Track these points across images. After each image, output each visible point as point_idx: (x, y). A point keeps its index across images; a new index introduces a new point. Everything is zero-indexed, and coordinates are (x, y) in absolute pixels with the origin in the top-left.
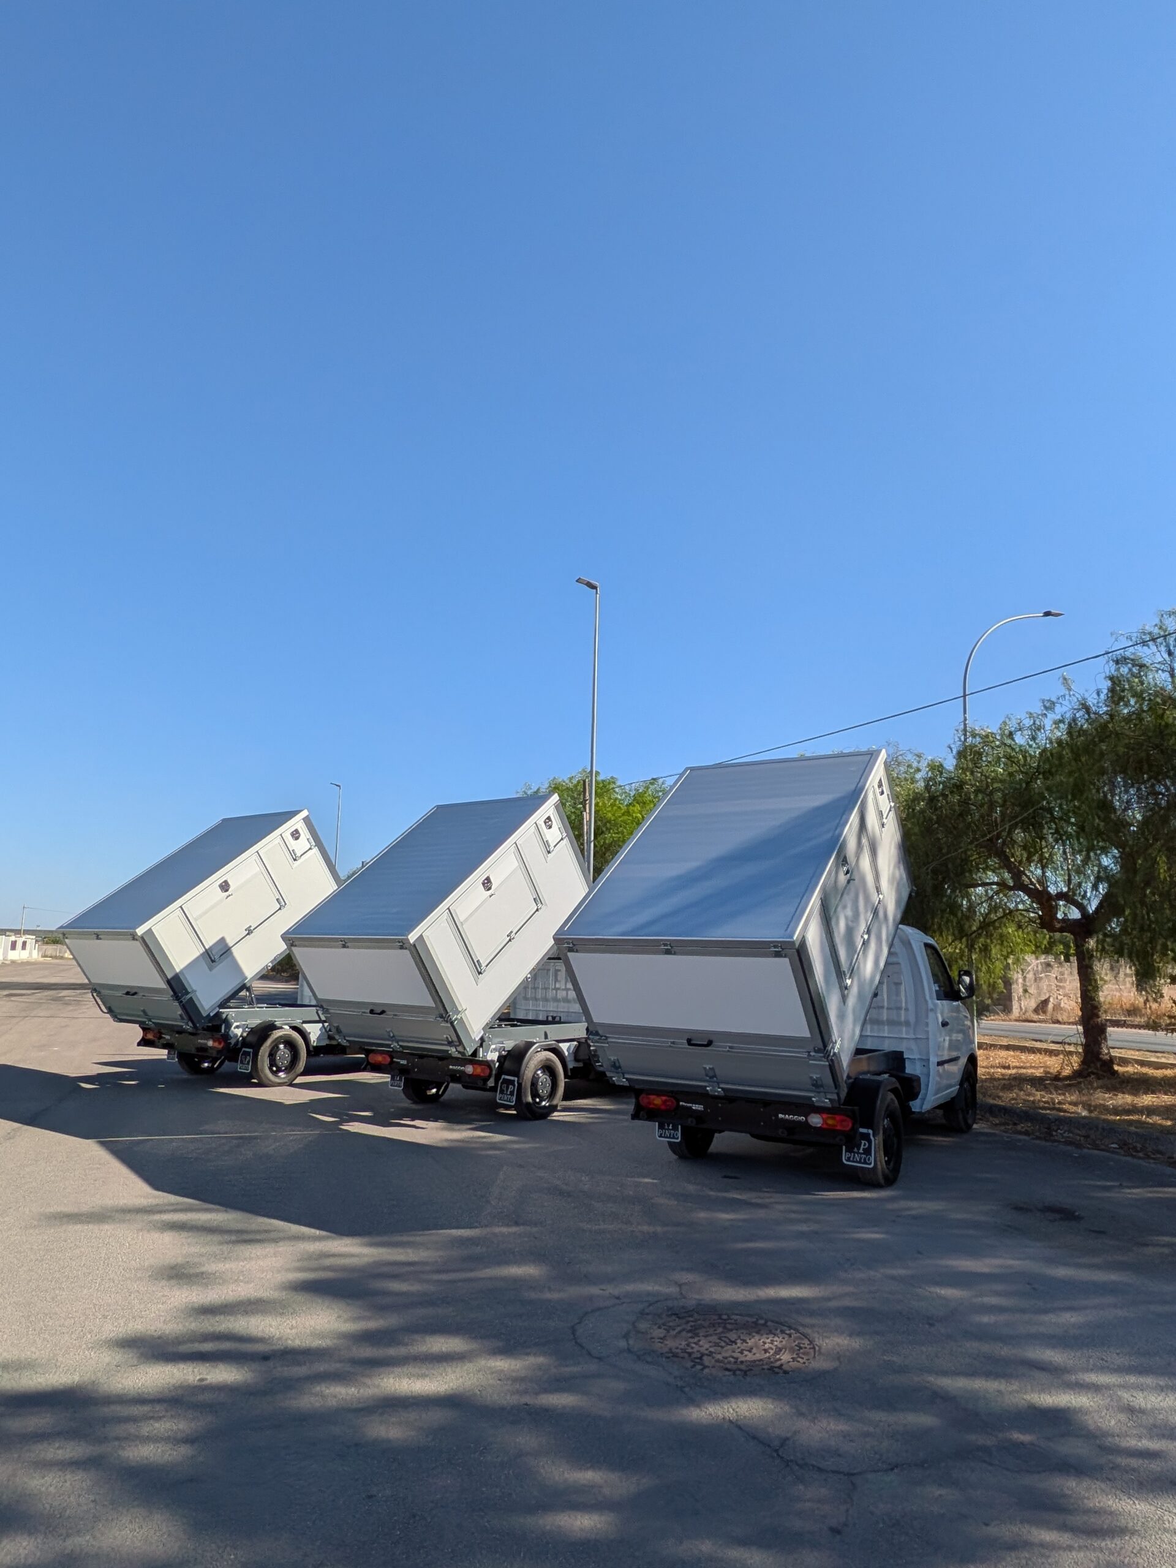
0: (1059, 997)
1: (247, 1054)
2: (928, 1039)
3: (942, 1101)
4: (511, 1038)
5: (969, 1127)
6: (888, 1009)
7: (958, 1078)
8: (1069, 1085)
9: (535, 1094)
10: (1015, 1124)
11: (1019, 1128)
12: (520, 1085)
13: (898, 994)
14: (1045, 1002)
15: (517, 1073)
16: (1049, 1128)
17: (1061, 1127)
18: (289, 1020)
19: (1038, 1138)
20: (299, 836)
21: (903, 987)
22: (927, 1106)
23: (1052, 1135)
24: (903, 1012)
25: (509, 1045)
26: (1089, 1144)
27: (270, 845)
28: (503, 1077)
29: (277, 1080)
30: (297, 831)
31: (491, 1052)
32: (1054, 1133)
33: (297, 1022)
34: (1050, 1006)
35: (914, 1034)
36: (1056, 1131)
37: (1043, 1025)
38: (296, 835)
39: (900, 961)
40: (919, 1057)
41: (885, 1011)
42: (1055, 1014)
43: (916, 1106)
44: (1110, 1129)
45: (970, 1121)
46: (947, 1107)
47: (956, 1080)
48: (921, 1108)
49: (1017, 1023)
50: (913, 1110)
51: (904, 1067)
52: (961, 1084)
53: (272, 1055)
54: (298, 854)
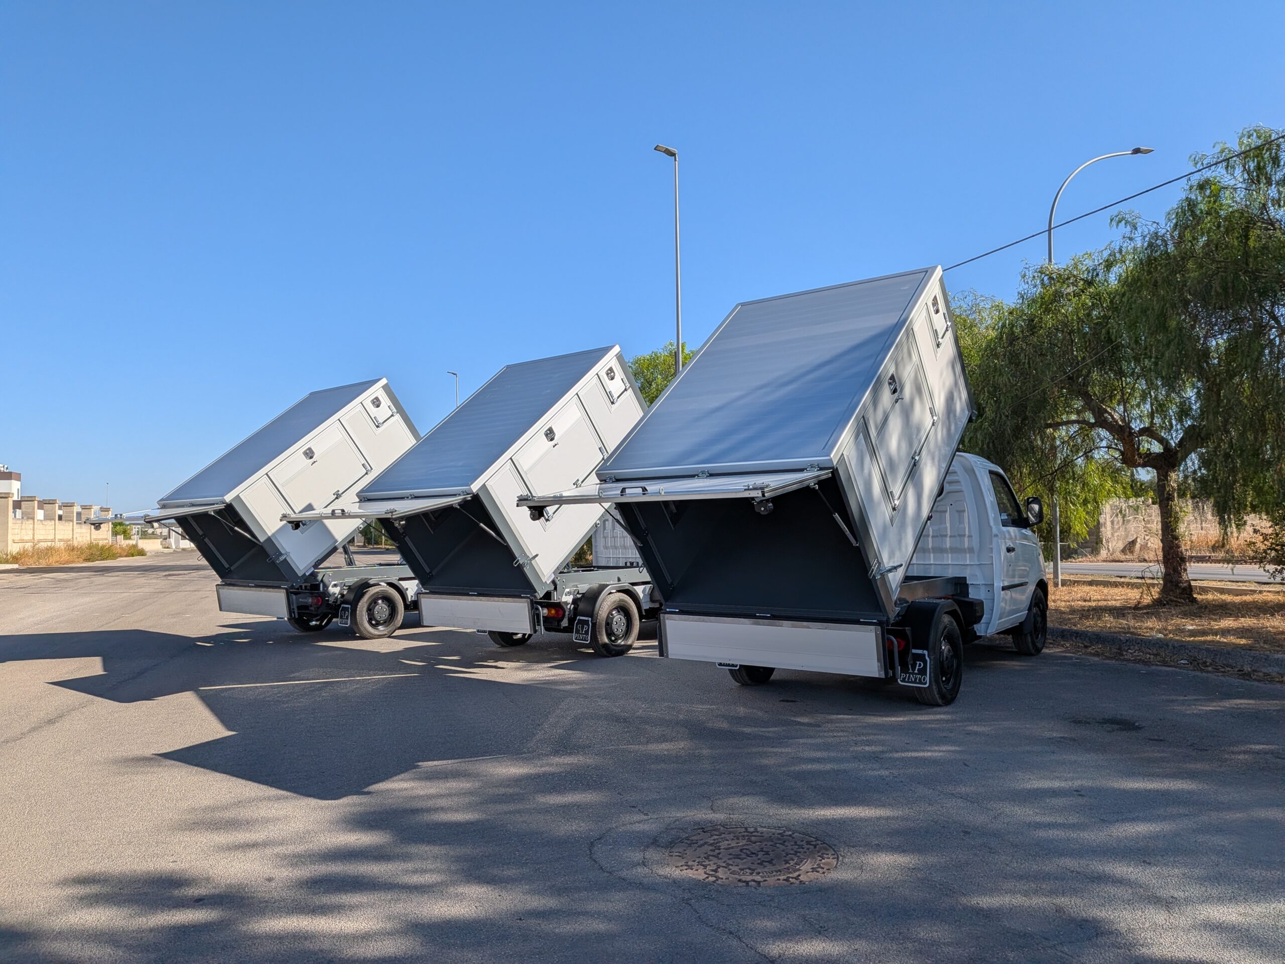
0: (1147, 538)
1: (345, 609)
2: (992, 564)
3: (1008, 626)
4: (585, 582)
5: (1038, 651)
6: (950, 537)
7: (1027, 604)
8: (1148, 613)
9: (610, 634)
10: (1086, 647)
11: (1089, 650)
12: (594, 625)
13: (961, 521)
14: (1133, 543)
15: (591, 614)
16: (1119, 649)
17: (1132, 647)
18: (385, 578)
19: (1108, 658)
20: (380, 404)
21: (966, 514)
22: (992, 631)
23: (1122, 655)
24: (966, 539)
25: (584, 588)
26: (1159, 662)
27: (351, 411)
28: (578, 618)
29: (376, 632)
30: (377, 399)
31: (566, 595)
32: (1125, 653)
33: (394, 580)
34: (1138, 546)
35: (979, 561)
36: (1127, 651)
37: (1130, 564)
38: (376, 403)
39: (963, 489)
40: (983, 583)
41: (948, 539)
42: (1142, 553)
43: (980, 629)
44: (1182, 647)
45: (1039, 645)
46: (1015, 631)
47: (1025, 605)
48: (986, 632)
49: (1105, 564)
50: (978, 634)
51: (968, 594)
52: (1030, 609)
53: (370, 610)
54: (381, 421)
